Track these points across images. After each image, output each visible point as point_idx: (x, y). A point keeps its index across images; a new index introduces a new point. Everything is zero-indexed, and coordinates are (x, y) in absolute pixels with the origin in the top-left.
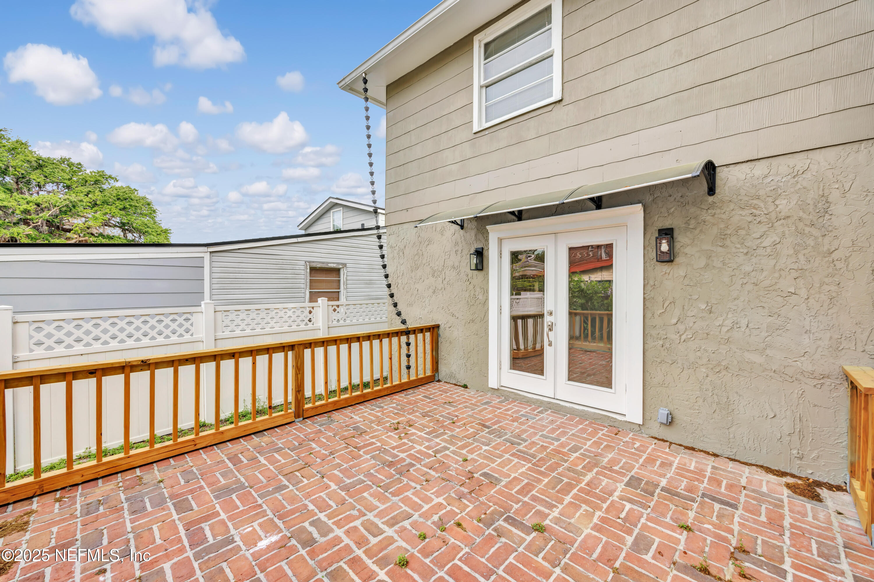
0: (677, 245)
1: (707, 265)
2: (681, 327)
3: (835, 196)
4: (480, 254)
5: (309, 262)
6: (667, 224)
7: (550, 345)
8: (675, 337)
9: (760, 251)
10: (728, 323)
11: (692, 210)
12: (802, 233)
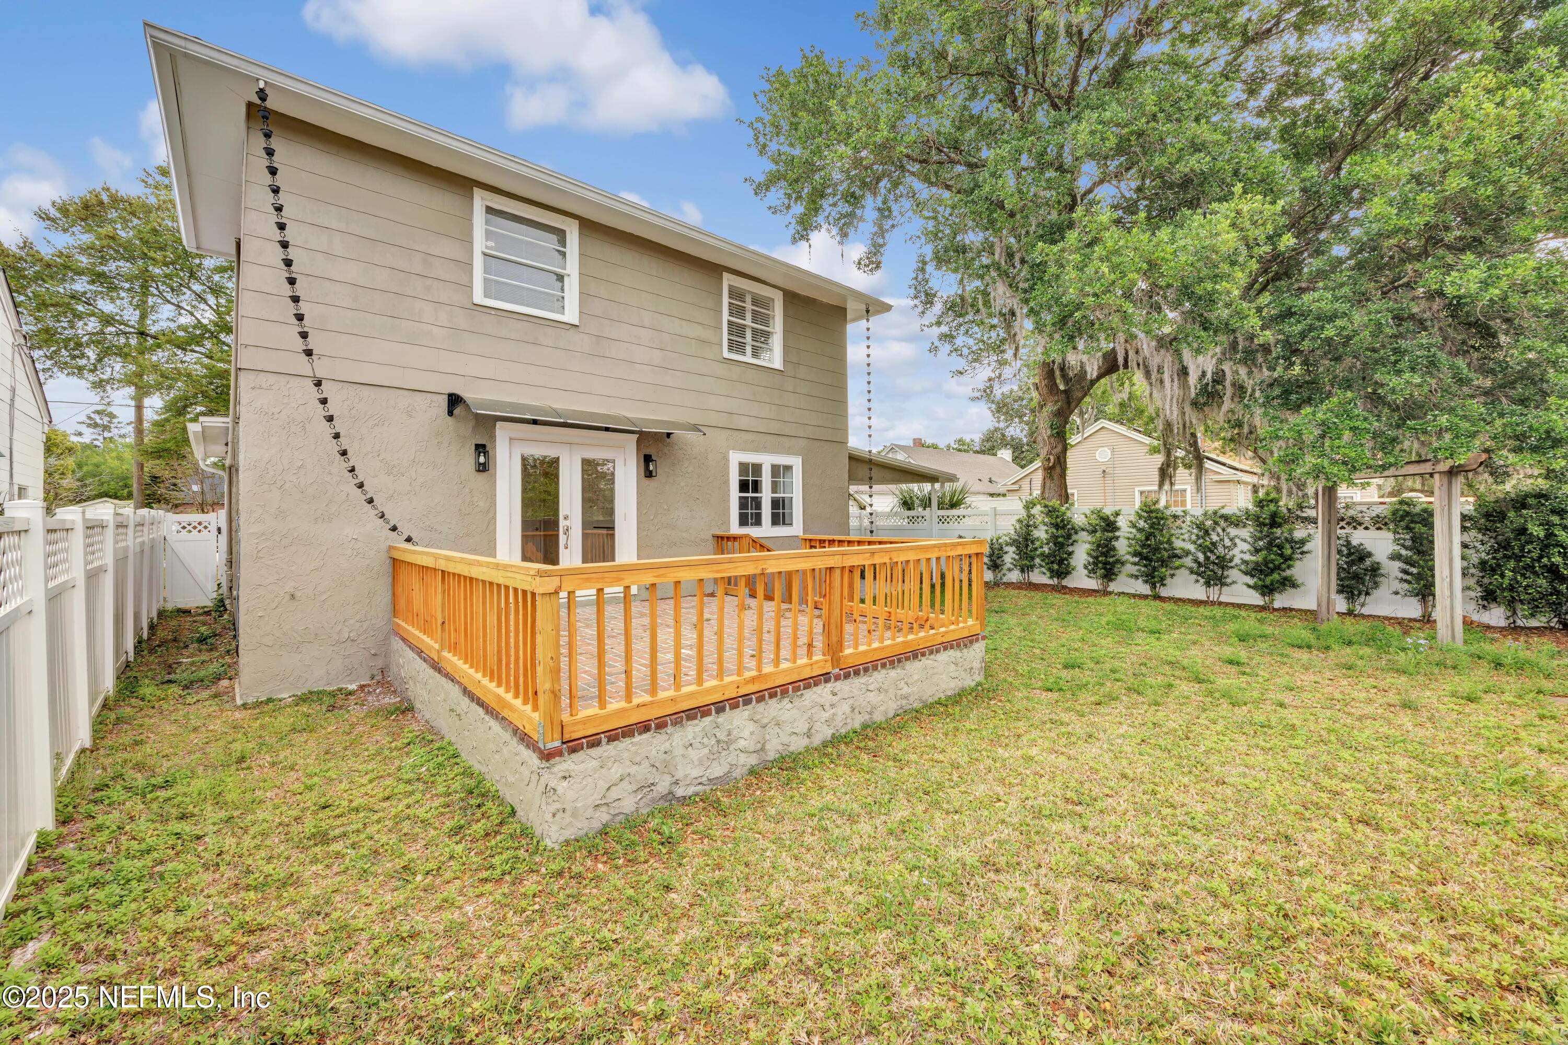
0: (653, 467)
1: (667, 481)
2: (655, 521)
4: (483, 449)
6: (648, 452)
7: (566, 547)
9: (687, 475)
10: (676, 516)
11: (660, 445)
12: (699, 467)
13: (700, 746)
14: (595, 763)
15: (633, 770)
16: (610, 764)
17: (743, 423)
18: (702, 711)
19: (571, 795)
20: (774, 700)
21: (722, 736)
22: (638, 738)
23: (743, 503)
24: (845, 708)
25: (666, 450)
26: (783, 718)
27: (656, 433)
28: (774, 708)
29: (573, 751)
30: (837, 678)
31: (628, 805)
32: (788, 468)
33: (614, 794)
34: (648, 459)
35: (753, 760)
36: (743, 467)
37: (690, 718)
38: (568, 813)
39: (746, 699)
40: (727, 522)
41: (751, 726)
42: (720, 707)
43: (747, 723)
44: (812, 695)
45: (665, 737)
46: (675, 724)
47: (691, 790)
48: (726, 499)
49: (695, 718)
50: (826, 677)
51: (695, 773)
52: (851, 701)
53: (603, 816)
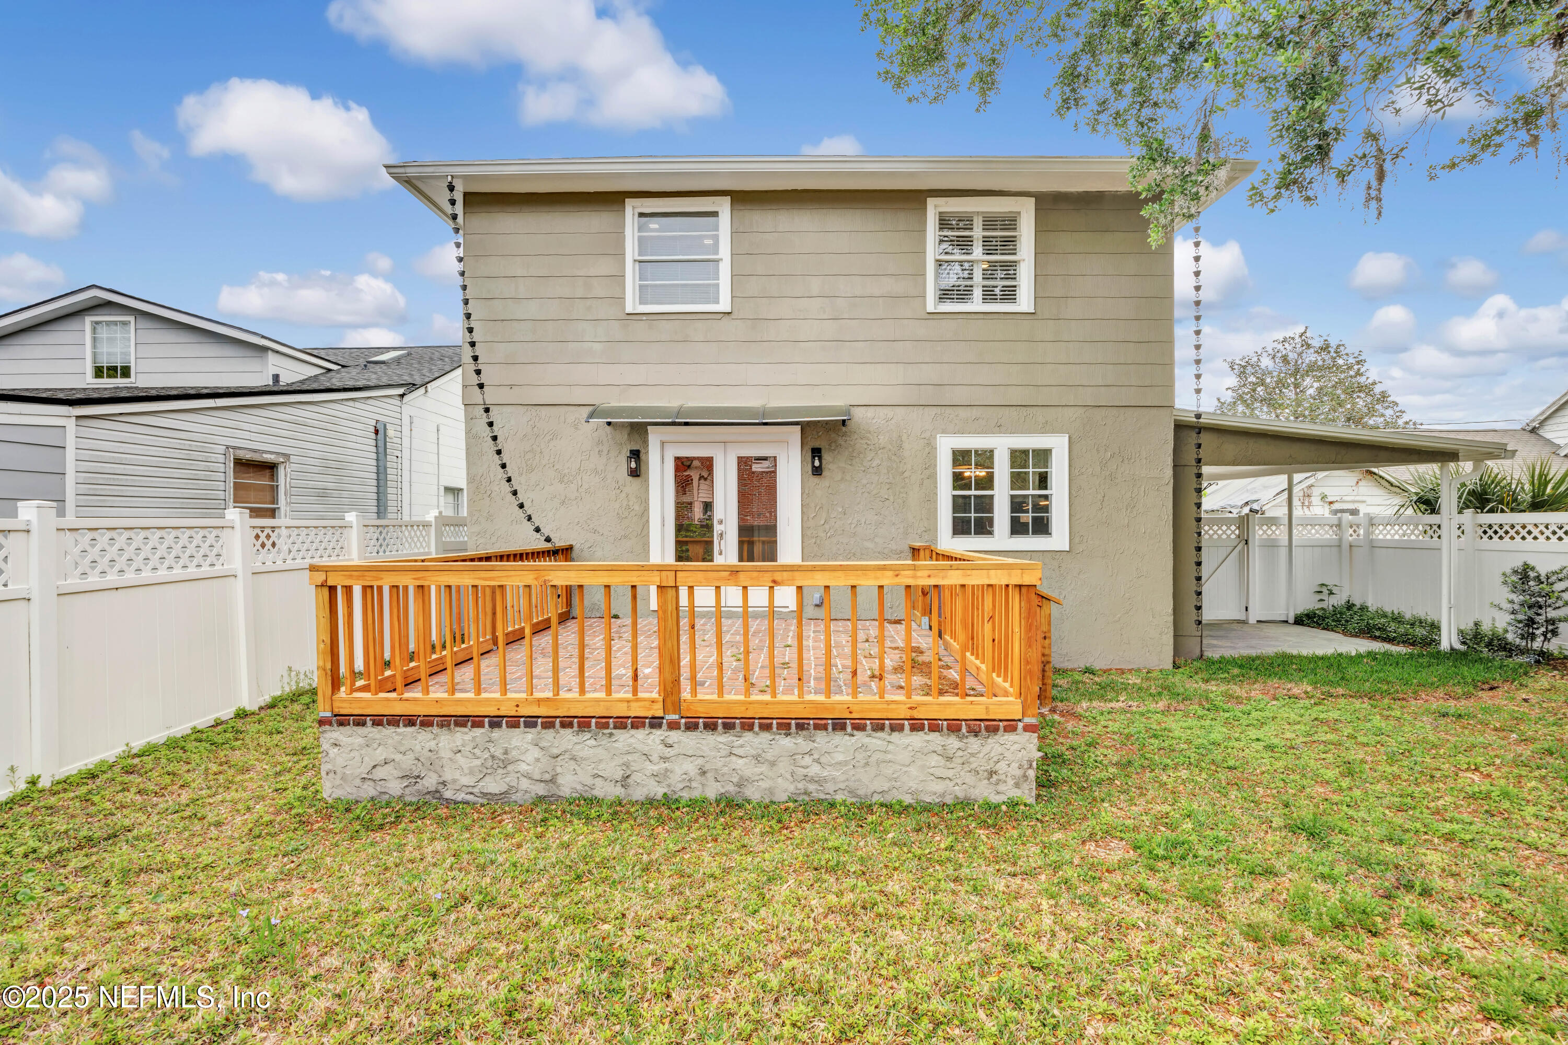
0: (824, 462)
1: (842, 479)
2: (827, 526)
3: (904, 437)
4: (635, 455)
5: (234, 448)
6: (817, 445)
7: (721, 554)
8: (822, 535)
9: (871, 470)
10: (855, 521)
11: (833, 435)
12: (890, 459)
13: (470, 755)
14: (360, 740)
15: (398, 757)
16: (375, 745)
17: (960, 395)
18: (476, 721)
19: (340, 762)
20: (569, 731)
21: (498, 753)
22: (402, 729)
23: (960, 504)
24: (691, 767)
25: (841, 441)
26: (581, 754)
27: (827, 422)
28: (567, 739)
29: (341, 724)
30: (673, 726)
31: (395, 787)
32: (1043, 456)
33: (379, 773)
34: (816, 452)
35: (541, 790)
36: (961, 457)
37: (457, 724)
38: (339, 776)
39: (530, 722)
40: (932, 530)
41: (535, 753)
42: (495, 722)
43: (530, 747)
44: (626, 738)
45: (430, 736)
46: (441, 726)
47: (460, 796)
48: (931, 499)
49: (464, 725)
50: (656, 723)
51: (466, 780)
52: (700, 761)
53: (369, 790)
